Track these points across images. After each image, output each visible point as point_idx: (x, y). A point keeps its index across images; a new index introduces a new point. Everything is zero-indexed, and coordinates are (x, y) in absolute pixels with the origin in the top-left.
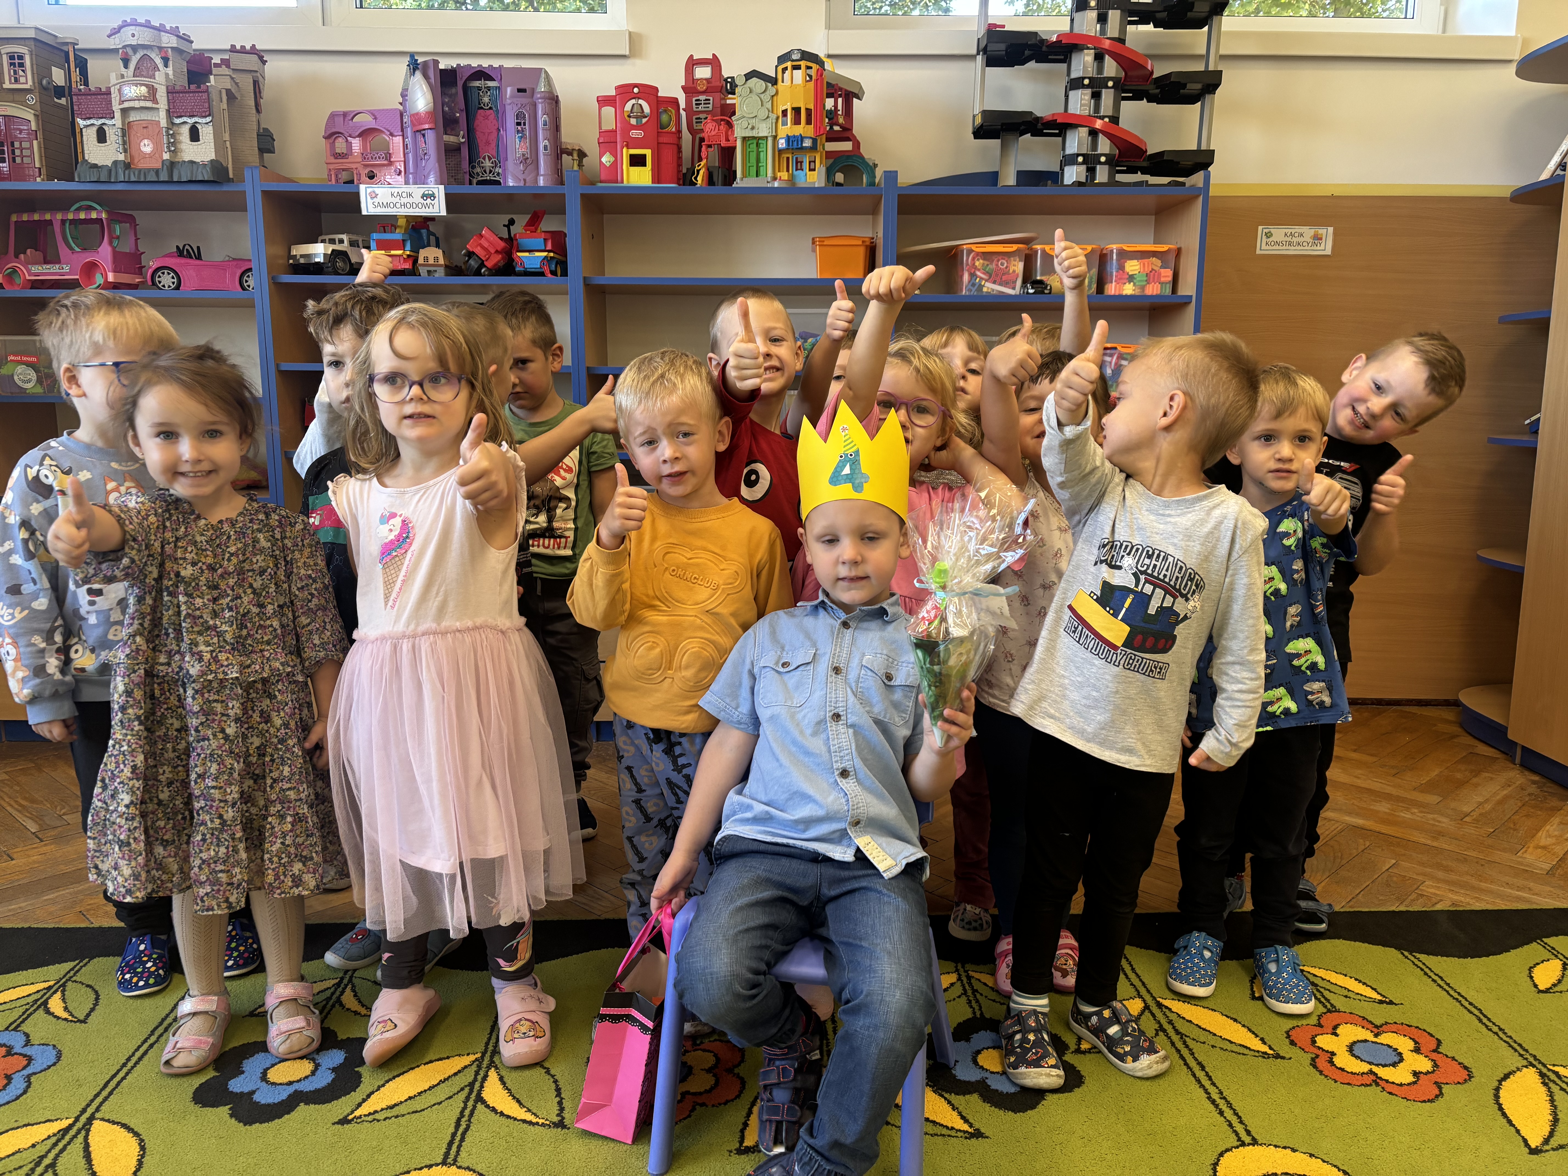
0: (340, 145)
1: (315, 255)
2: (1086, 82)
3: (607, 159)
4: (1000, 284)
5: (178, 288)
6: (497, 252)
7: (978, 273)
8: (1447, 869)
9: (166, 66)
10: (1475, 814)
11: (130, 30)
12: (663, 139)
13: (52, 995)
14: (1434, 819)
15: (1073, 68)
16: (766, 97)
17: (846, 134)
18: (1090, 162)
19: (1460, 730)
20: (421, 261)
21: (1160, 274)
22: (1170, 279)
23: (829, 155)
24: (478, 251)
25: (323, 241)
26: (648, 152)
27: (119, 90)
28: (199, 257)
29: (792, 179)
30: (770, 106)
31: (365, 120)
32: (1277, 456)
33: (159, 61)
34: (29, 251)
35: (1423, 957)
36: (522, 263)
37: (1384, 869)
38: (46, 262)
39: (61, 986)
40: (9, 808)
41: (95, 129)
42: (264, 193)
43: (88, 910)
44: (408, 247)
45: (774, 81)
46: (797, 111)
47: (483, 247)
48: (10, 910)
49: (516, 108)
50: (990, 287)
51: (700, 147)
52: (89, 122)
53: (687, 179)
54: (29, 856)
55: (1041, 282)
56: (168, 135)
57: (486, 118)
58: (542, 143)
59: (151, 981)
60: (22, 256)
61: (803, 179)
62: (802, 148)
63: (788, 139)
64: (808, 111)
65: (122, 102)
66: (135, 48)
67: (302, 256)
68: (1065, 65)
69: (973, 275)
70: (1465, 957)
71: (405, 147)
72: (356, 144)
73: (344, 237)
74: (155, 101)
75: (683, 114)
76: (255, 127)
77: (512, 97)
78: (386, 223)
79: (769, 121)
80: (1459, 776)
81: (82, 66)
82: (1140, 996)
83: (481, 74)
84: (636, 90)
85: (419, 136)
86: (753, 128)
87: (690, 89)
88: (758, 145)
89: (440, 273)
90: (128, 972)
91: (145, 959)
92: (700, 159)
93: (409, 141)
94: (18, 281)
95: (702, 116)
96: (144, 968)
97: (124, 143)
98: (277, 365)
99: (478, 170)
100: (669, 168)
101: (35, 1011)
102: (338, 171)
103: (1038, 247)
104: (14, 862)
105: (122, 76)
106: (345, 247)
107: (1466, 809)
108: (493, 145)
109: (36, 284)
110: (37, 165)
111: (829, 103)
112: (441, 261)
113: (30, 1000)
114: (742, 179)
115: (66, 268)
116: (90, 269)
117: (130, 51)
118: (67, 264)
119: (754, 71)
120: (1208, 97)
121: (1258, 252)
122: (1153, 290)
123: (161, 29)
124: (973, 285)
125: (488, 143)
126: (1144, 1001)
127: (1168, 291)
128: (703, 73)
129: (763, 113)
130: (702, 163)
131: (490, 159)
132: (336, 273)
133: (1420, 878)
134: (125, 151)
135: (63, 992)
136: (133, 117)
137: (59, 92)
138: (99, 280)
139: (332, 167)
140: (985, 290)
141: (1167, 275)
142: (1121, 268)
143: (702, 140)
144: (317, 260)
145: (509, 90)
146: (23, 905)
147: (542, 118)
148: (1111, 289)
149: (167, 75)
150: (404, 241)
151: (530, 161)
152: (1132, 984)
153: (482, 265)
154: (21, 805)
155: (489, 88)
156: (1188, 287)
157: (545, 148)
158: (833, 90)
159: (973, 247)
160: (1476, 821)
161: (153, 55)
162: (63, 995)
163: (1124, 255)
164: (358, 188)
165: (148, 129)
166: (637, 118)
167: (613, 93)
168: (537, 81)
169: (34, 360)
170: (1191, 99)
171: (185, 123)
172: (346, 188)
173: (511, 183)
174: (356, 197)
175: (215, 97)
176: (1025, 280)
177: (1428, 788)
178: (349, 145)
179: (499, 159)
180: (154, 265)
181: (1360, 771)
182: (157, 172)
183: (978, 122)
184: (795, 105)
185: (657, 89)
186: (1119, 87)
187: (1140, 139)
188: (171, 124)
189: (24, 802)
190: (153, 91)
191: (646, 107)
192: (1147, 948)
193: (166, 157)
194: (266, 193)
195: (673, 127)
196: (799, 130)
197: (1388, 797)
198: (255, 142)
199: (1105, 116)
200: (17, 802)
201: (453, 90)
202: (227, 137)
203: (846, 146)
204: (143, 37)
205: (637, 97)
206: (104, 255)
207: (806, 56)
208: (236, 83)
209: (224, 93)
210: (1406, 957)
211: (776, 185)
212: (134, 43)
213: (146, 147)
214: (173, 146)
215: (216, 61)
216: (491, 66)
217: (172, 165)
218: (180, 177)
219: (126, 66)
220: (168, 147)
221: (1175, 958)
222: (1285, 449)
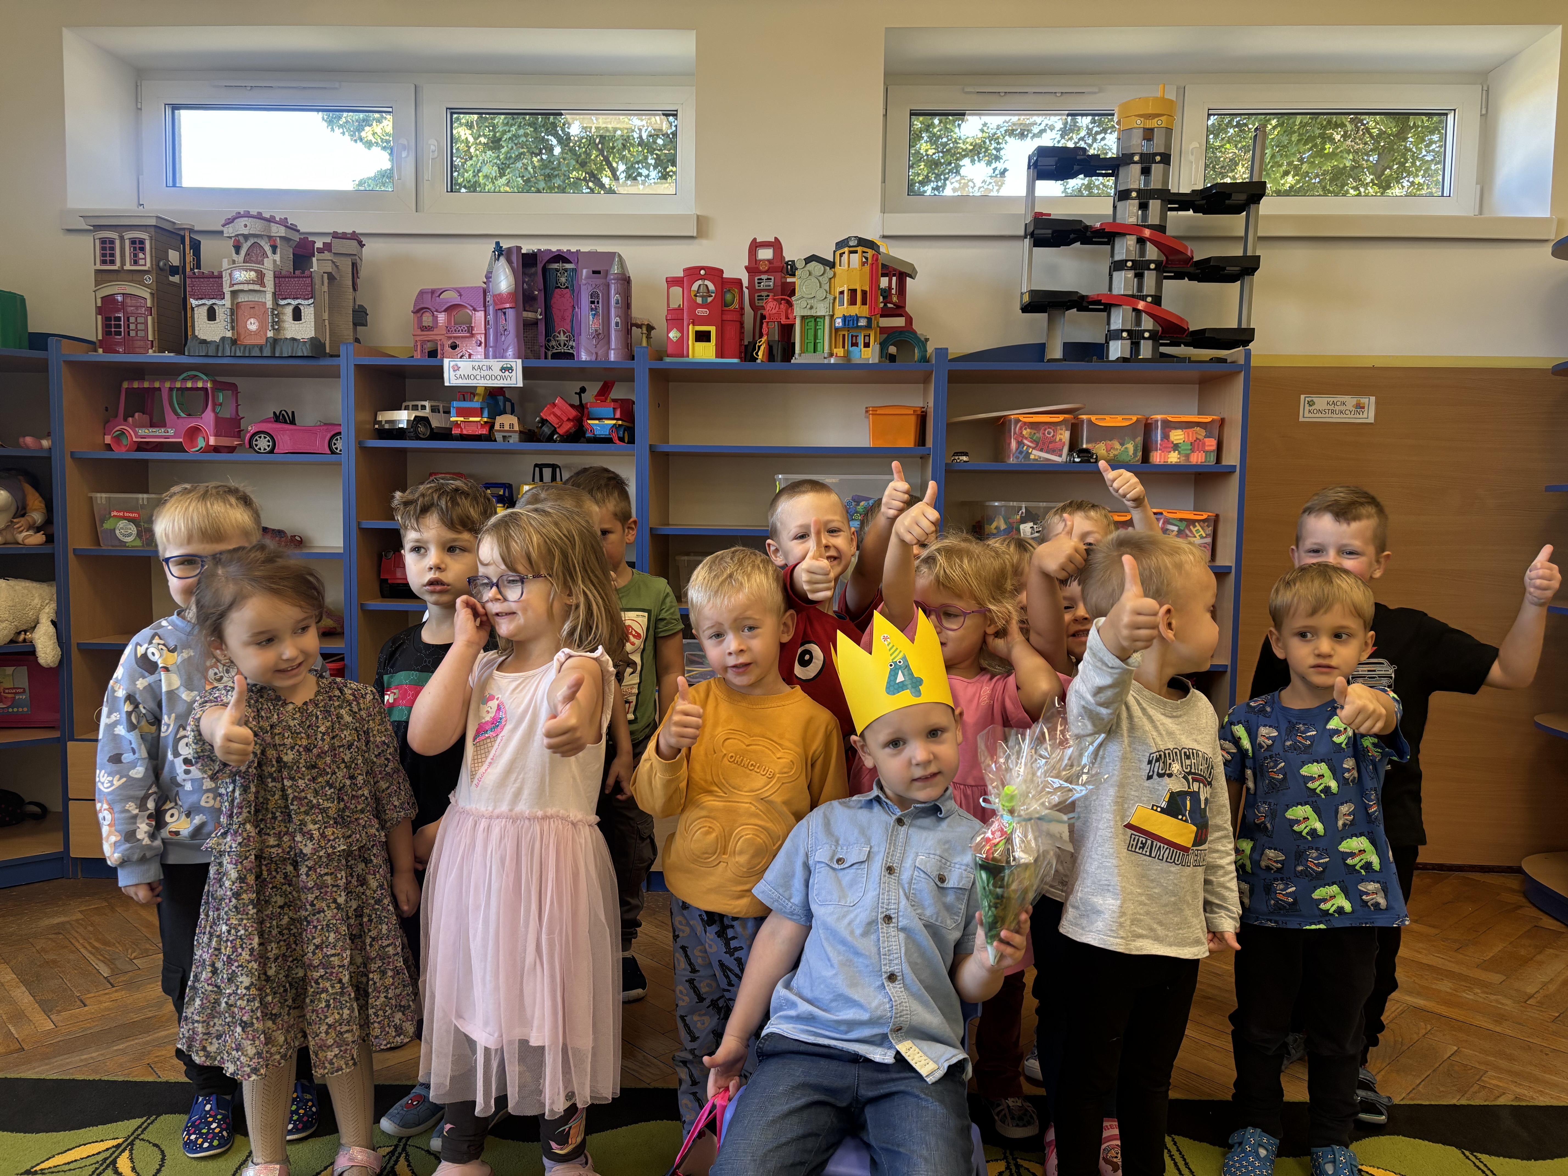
0: (427, 319)
1: (400, 421)
2: (1129, 264)
3: (674, 335)
4: (1047, 452)
5: (272, 452)
6: (569, 420)
7: (1026, 442)
8: (1511, 1058)
9: (274, 252)
10: (1538, 996)
11: (243, 221)
12: (727, 317)
13: (120, 1154)
14: (1497, 1001)
15: (1116, 251)
16: (824, 280)
17: (899, 310)
18: (1135, 337)
19: (1524, 900)
20: (497, 427)
21: (1204, 444)
22: (1214, 447)
23: (883, 330)
24: (552, 419)
25: (407, 408)
26: (712, 329)
27: (230, 275)
28: (293, 422)
29: (847, 355)
30: (827, 288)
31: (451, 297)
32: (1316, 652)
33: (268, 249)
34: (137, 415)
35: (1484, 1157)
36: (592, 430)
37: (1446, 1057)
38: (152, 425)
39: (129, 1144)
40: (83, 950)
41: (206, 308)
42: (356, 366)
43: (156, 1063)
44: (486, 414)
45: (832, 265)
46: (853, 292)
47: (556, 415)
48: (82, 1060)
49: (590, 288)
50: (1037, 455)
51: (761, 324)
52: (201, 302)
53: (748, 353)
54: (101, 1002)
55: (1087, 451)
56: (273, 314)
57: (562, 296)
59: (216, 1143)
60: (130, 419)
61: (858, 355)
62: (858, 327)
63: (844, 318)
64: (864, 293)
65: (232, 285)
66: (246, 237)
67: (387, 422)
68: (1109, 247)
69: (1020, 443)
70: (1529, 1159)
71: (487, 323)
72: (442, 318)
73: (427, 404)
74: (262, 284)
75: (746, 291)
76: (351, 304)
77: (587, 278)
78: (466, 393)
79: (827, 301)
80: (1523, 952)
81: (196, 247)
83: (560, 257)
84: (702, 272)
85: (500, 313)
86: (811, 308)
87: (753, 269)
88: (816, 324)
89: (515, 438)
90: (194, 1133)
91: (210, 1119)
92: (761, 336)
93: (491, 318)
94: (125, 442)
95: (764, 294)
96: (209, 1129)
97: (232, 321)
98: (359, 523)
99: (553, 343)
100: (732, 344)
101: (104, 1170)
102: (424, 342)
103: (1084, 417)
104: (86, 1008)
105: (234, 262)
106: (426, 413)
107: (1530, 990)
108: (568, 320)
109: (142, 447)
110: (150, 338)
111: (884, 282)
112: (516, 428)
113: (100, 1158)
114: (800, 355)
115: (171, 432)
116: (193, 432)
117: (241, 239)
118: (172, 428)
119: (813, 256)
120: (1247, 278)
121: (1301, 419)
122: (1197, 458)
123: (271, 220)
124: (1021, 452)
125: (563, 319)
127: (1212, 459)
128: (766, 254)
129: (822, 294)
130: (764, 339)
131: (564, 333)
132: (418, 438)
133: (1483, 1067)
134: (233, 328)
135: (131, 1151)
136: (242, 298)
137: (174, 270)
138: (201, 443)
139: (418, 338)
140: (1032, 457)
141: (1211, 444)
142: (1166, 437)
143: (763, 317)
144: (401, 426)
145: (584, 271)
146: (94, 1055)
147: (614, 297)
148: (1157, 458)
149: (275, 261)
150: (482, 409)
151: (603, 337)
153: (555, 431)
154: (94, 947)
155: (566, 270)
156: (1232, 457)
157: (617, 324)
158: (887, 271)
159: (1021, 418)
160: (1541, 1003)
161: (262, 243)
162: (131, 1154)
163: (1168, 426)
164: (442, 361)
165: (255, 308)
166: (702, 297)
167: (681, 274)
168: (611, 264)
169: (136, 515)
170: (1231, 278)
171: (289, 304)
172: (432, 362)
173: (584, 357)
174: (440, 370)
175: (317, 280)
176: (1071, 449)
177: (1491, 965)
178: (435, 318)
179: (573, 334)
180: (252, 429)
181: (1421, 945)
182: (261, 348)
183: (1026, 299)
184: (851, 287)
185: (722, 271)
186: (1161, 268)
187: (1182, 319)
188: (276, 305)
189: (97, 944)
190: (261, 276)
191: (711, 287)
192: (1201, 1140)
193: (270, 334)
194: (358, 367)
195: (736, 305)
196: (855, 310)
197: (1450, 975)
198: (350, 318)
199: (1147, 296)
200: (90, 943)
201: (533, 270)
202: (326, 316)
203: (899, 322)
204: (255, 227)
205: (703, 278)
206: (207, 421)
207: (863, 242)
208: (337, 266)
209: (326, 276)
210: (1467, 1158)
211: (832, 361)
212: (246, 232)
213: (253, 325)
214: (277, 325)
215: (319, 245)
216: (569, 251)
217: (275, 341)
218: (281, 352)
219: (237, 252)
220: (272, 326)
221: (1230, 1155)
222: (1325, 645)
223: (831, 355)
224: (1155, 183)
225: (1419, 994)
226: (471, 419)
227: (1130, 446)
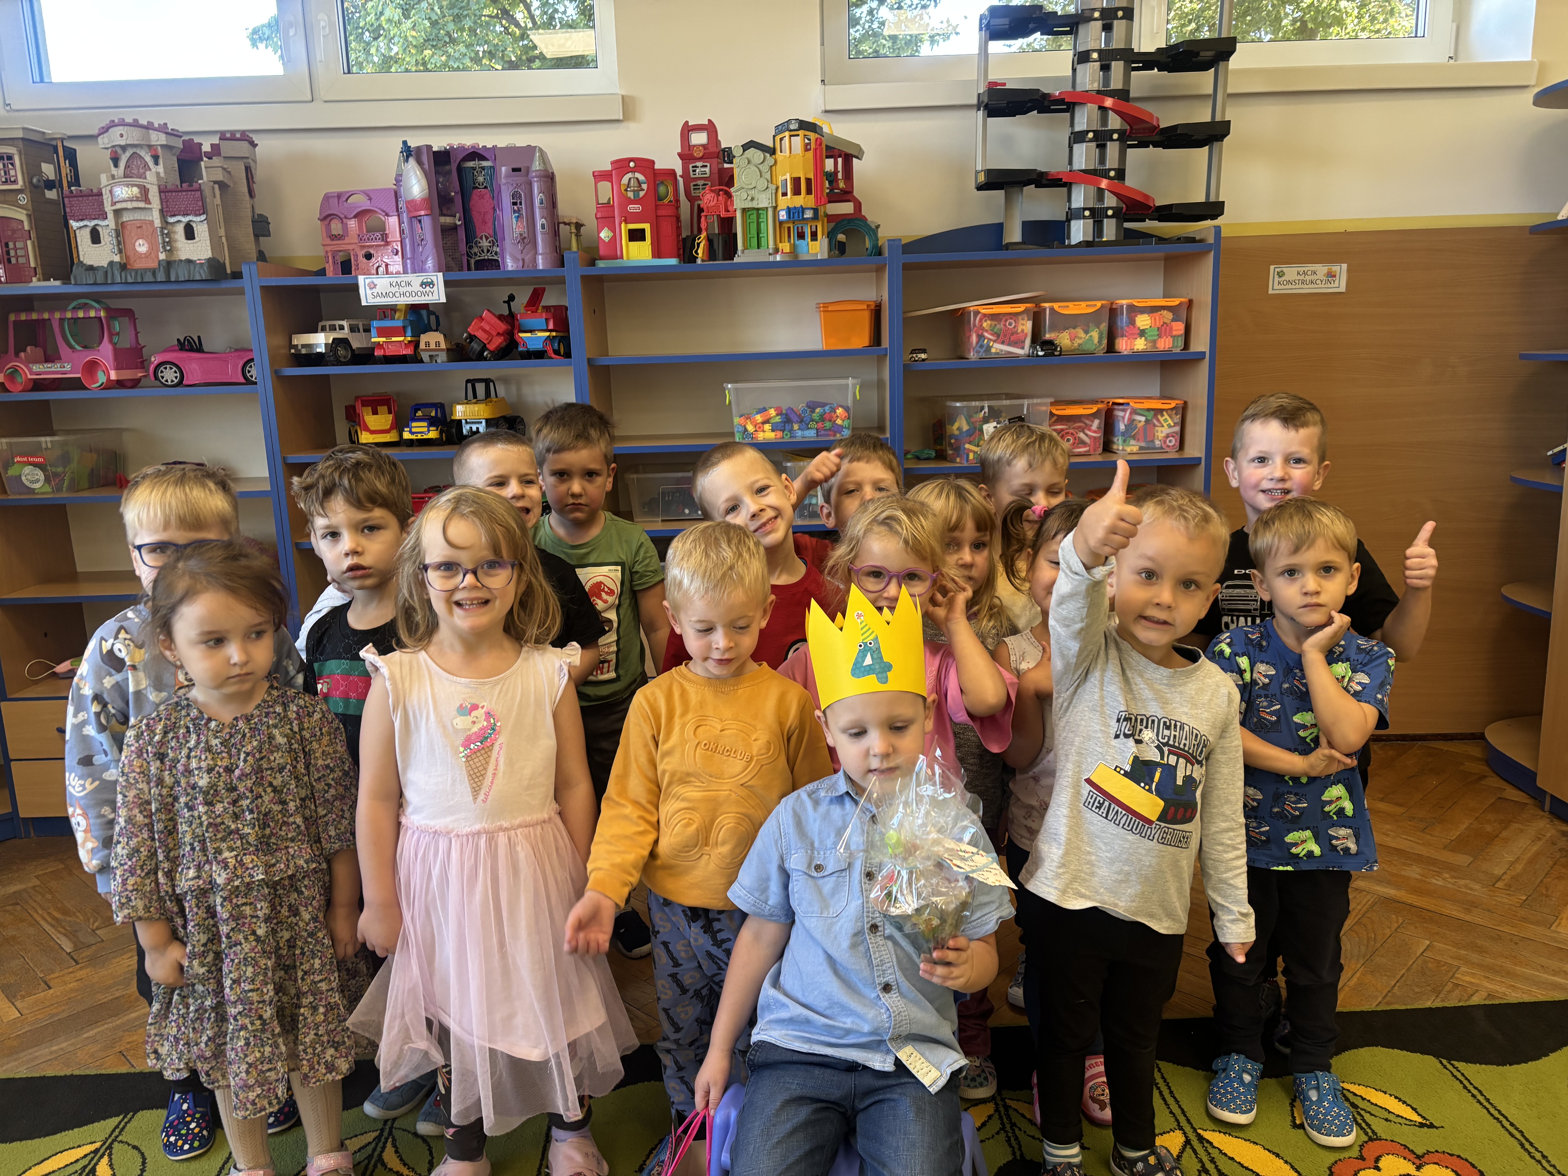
0: (336, 227)
1: (317, 345)
2: (1091, 135)
3: (605, 234)
4: (1009, 345)
5: (180, 383)
6: (498, 334)
7: (986, 334)
8: (1481, 950)
9: (156, 163)
10: (1506, 877)
11: (119, 130)
12: (662, 212)
13: (99, 1160)
14: (1466, 886)
15: (1076, 120)
16: (765, 168)
17: (846, 195)
18: (1097, 215)
19: (1487, 769)
20: (422, 346)
21: (1171, 329)
22: (1182, 332)
23: (830, 218)
24: (480, 334)
25: (323, 329)
26: (647, 227)
27: (111, 192)
28: (200, 350)
29: (794, 251)
30: (769, 176)
31: (359, 201)
33: (148, 159)
34: (29, 348)
35: (1461, 1065)
36: (525, 344)
37: (1418, 954)
38: (48, 359)
39: (108, 1148)
40: (42, 923)
41: (88, 230)
42: (262, 288)
43: (128, 1050)
44: (409, 333)
45: (772, 151)
46: (796, 181)
47: (484, 331)
48: (51, 1053)
49: (511, 188)
50: (998, 348)
51: (699, 217)
52: (82, 224)
53: (686, 253)
54: (66, 983)
55: (1050, 343)
56: (162, 234)
57: (482, 197)
58: (539, 222)
59: (196, 1144)
60: (22, 354)
61: (805, 249)
62: (804, 219)
63: (789, 210)
64: (808, 181)
65: (114, 203)
66: (124, 148)
67: (303, 346)
68: (1068, 115)
69: (980, 337)
70: (1504, 1064)
71: (402, 232)
72: (353, 224)
73: (345, 323)
74: (147, 200)
75: (681, 180)
76: (250, 214)
77: (507, 176)
78: (387, 311)
79: (769, 192)
80: (1489, 828)
81: (71, 156)
82: (1181, 1128)
83: (475, 154)
84: (632, 164)
85: (415, 222)
86: (752, 199)
87: (687, 156)
88: (758, 217)
89: (442, 357)
90: (173, 1135)
91: (188, 1119)
92: (700, 231)
93: (405, 226)
94: (19, 380)
95: (701, 183)
96: (188, 1129)
97: (119, 243)
98: (284, 458)
99: (476, 250)
100: (669, 242)
102: (335, 253)
103: (1046, 305)
104: (51, 991)
105: (113, 177)
106: (345, 333)
107: (1498, 871)
108: (490, 224)
109: (39, 385)
110: (33, 265)
111: (829, 165)
112: (443, 346)
113: (79, 1166)
114: (743, 252)
115: (68, 367)
116: (92, 367)
117: (119, 151)
118: (68, 362)
119: (751, 141)
120: (1216, 145)
121: (1271, 292)
122: (1164, 344)
123: (149, 127)
124: (982, 346)
125: (485, 222)
126: (1185, 1133)
127: (1181, 343)
128: (699, 139)
129: (762, 184)
130: (703, 235)
131: (487, 238)
132: (339, 363)
133: (1455, 963)
134: (120, 251)
135: (110, 1155)
136: (126, 217)
137: (50, 185)
138: (102, 378)
139: (329, 248)
140: (993, 350)
141: (1179, 328)
142: (1132, 322)
143: (701, 210)
144: (319, 350)
145: (503, 169)
146: (64, 1045)
147: (538, 196)
148: (1123, 345)
149: (158, 174)
150: (404, 328)
151: (528, 240)
152: (1171, 1112)
153: (484, 348)
154: (54, 918)
155: (483, 168)
156: (1201, 343)
157: (543, 226)
158: (832, 152)
159: (980, 310)
160: (1509, 886)
161: (142, 153)
162: (110, 1160)
163: (1134, 310)
164: (356, 278)
165: (143, 228)
166: (634, 191)
167: (609, 168)
168: (532, 160)
169: (41, 460)
170: (1199, 144)
171: (179, 221)
172: (344, 279)
173: (510, 264)
174: (355, 288)
175: (207, 192)
176: (1034, 341)
177: (1457, 846)
178: (345, 227)
179: (496, 238)
180: (155, 360)
181: (1388, 827)
182: (154, 272)
183: (982, 178)
184: (796, 175)
185: (653, 162)
186: (1124, 137)
187: (1147, 197)
188: (165, 223)
189: (57, 915)
190: (144, 191)
191: (641, 177)
192: (1184, 1065)
193: (162, 256)
194: (264, 289)
195: (670, 197)
196: (800, 201)
197: (1419, 859)
198: (250, 230)
199: (1110, 170)
200: (49, 914)
201: (447, 167)
202: (222, 232)
203: (846, 208)
204: (132, 136)
205: (633, 171)
206: (105, 353)
207: (805, 126)
208: (229, 172)
209: (216, 186)
210: (1445, 1067)
211: (778, 258)
212: (123, 142)
213: (142, 247)
214: (169, 245)
215: (206, 148)
216: (484, 147)
217: (169, 265)
218: (177, 276)
219: (116, 165)
220: (164, 247)
221: (1214, 1081)
222: (1311, 581)
223: (776, 251)
224: (1118, 43)
225: (1389, 883)
226: (394, 339)
227: (1095, 334)
